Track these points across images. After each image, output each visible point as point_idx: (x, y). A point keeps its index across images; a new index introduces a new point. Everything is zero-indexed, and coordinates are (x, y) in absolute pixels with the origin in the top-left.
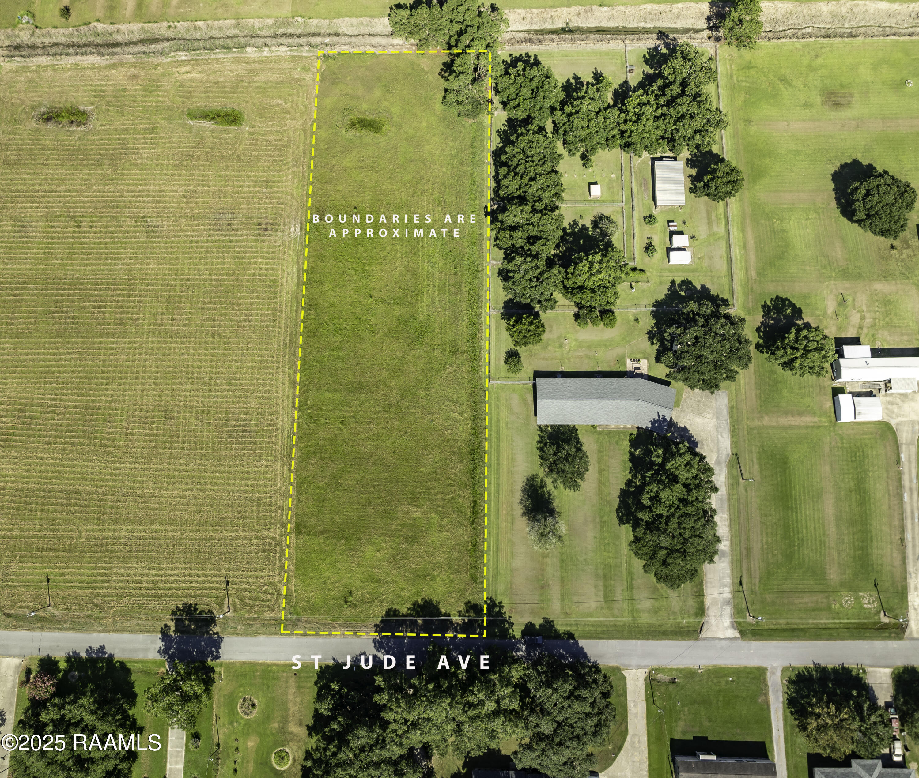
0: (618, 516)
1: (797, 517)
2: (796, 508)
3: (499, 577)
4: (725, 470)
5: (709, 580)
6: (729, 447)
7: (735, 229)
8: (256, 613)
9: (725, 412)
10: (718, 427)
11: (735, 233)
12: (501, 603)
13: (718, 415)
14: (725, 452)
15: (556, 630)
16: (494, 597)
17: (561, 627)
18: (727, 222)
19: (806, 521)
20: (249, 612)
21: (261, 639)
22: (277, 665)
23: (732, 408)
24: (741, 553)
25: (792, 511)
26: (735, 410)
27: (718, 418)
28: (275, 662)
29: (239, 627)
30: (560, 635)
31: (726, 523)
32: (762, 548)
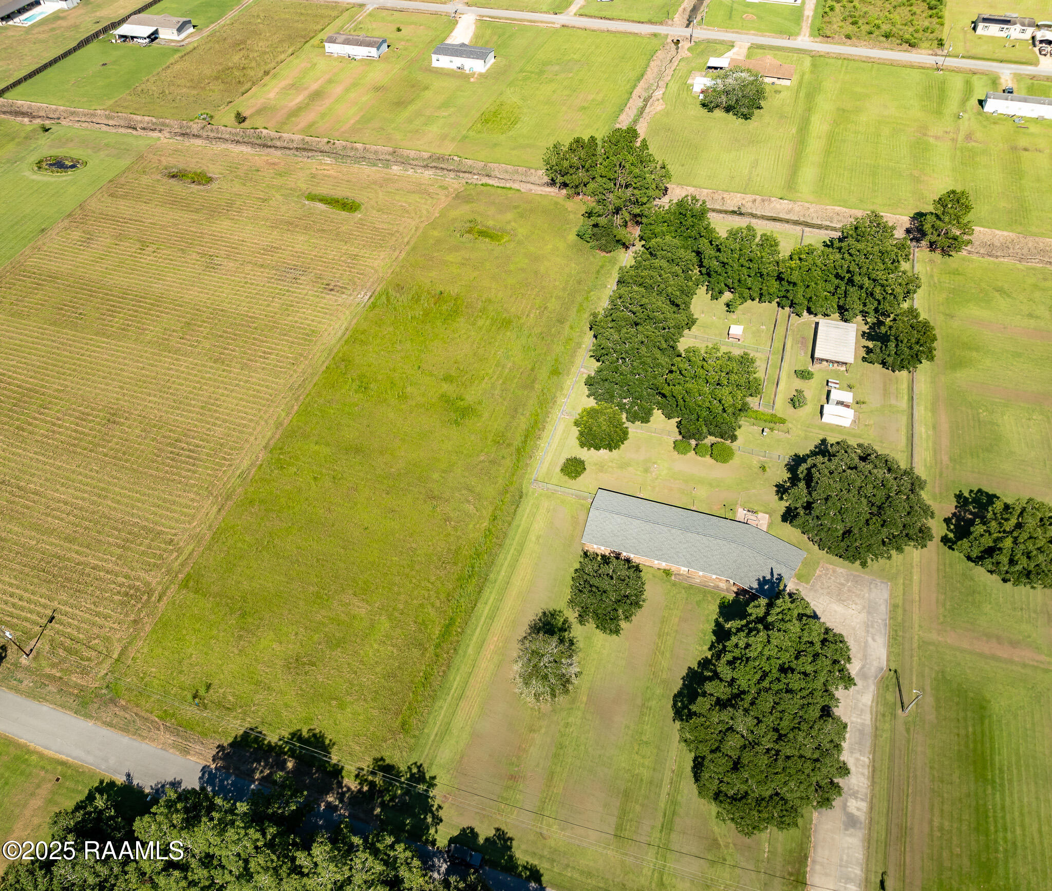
0: (675, 705)
1: (1003, 799)
2: (1002, 785)
3: (447, 737)
4: (872, 688)
5: (819, 859)
6: (884, 657)
7: (922, 408)
8: (62, 670)
9: (883, 609)
10: (868, 626)
11: (921, 412)
12: (434, 778)
13: (870, 609)
14: (875, 664)
15: (511, 857)
16: (425, 766)
17: (522, 855)
18: (911, 399)
19: (1022, 814)
20: (53, 666)
21: (45, 709)
22: (41, 756)
23: (895, 606)
24: (888, 831)
25: (994, 788)
26: (900, 611)
27: (869, 613)
28: (40, 749)
29: (25, 683)
30: (516, 867)
31: (866, 772)
32: (931, 835)
